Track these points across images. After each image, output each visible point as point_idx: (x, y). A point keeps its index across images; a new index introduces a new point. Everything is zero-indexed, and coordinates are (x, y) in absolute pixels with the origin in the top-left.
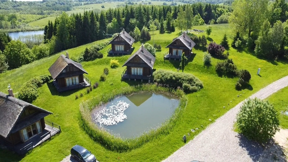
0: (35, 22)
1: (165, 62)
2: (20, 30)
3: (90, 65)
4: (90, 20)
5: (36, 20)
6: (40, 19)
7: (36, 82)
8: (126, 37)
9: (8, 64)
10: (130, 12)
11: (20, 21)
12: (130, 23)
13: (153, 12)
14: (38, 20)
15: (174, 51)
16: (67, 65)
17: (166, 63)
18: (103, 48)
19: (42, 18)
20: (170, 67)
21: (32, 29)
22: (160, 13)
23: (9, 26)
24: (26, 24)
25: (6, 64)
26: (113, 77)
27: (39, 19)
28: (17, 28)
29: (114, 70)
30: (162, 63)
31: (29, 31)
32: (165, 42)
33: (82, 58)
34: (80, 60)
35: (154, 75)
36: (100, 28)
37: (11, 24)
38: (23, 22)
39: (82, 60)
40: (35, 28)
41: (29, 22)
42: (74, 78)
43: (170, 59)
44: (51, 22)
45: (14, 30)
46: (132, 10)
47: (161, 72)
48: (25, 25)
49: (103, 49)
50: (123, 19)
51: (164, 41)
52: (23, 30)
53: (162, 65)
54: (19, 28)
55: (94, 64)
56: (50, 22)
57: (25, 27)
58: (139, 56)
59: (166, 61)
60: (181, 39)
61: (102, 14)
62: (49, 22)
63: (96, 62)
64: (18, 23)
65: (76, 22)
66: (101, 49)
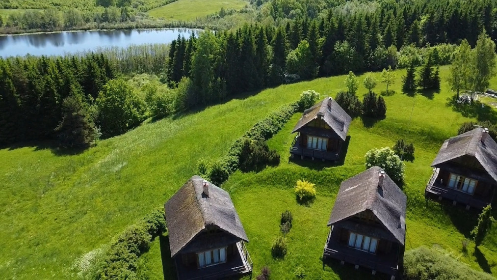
0: (159, 10)
1: (427, 206)
2: (134, 24)
3: (252, 183)
4: (255, 46)
5: (160, 6)
6: (167, 3)
7: (136, 243)
8: (335, 119)
9: (100, 130)
10: (336, 25)
11: (136, 6)
12: (334, 50)
13: (386, 29)
14: (164, 5)
15: (454, 178)
16: (204, 227)
17: (431, 209)
18: (279, 129)
19: (170, 2)
20: (441, 222)
21: (153, 24)
22: (399, 28)
23: (118, 18)
24: (144, 13)
25: (97, 130)
26: (303, 240)
27: (165, 3)
28: (129, 21)
29: (303, 208)
30: (421, 208)
31: (148, 28)
32: (423, 131)
33: (235, 162)
34: (231, 166)
35: (406, 264)
36: (274, 61)
37: (121, 13)
38: (141, 9)
39: (234, 167)
40: (159, 22)
41: (149, 9)
42: (215, 251)
43: (440, 198)
44: (183, 38)
45: (124, 25)
46: (341, 22)
47: (425, 261)
48: (143, 15)
49: (280, 133)
50: (321, 40)
51: (418, 128)
52: (139, 27)
53: (419, 211)
54: (133, 21)
55: (261, 182)
56: (181, 38)
57: (142, 19)
58: (375, 212)
59: (432, 202)
60: (478, 157)
61: (280, 32)
62: (179, 38)
63: (264, 177)
64: (133, 11)
65: (228, 48)
66: (276, 133)
